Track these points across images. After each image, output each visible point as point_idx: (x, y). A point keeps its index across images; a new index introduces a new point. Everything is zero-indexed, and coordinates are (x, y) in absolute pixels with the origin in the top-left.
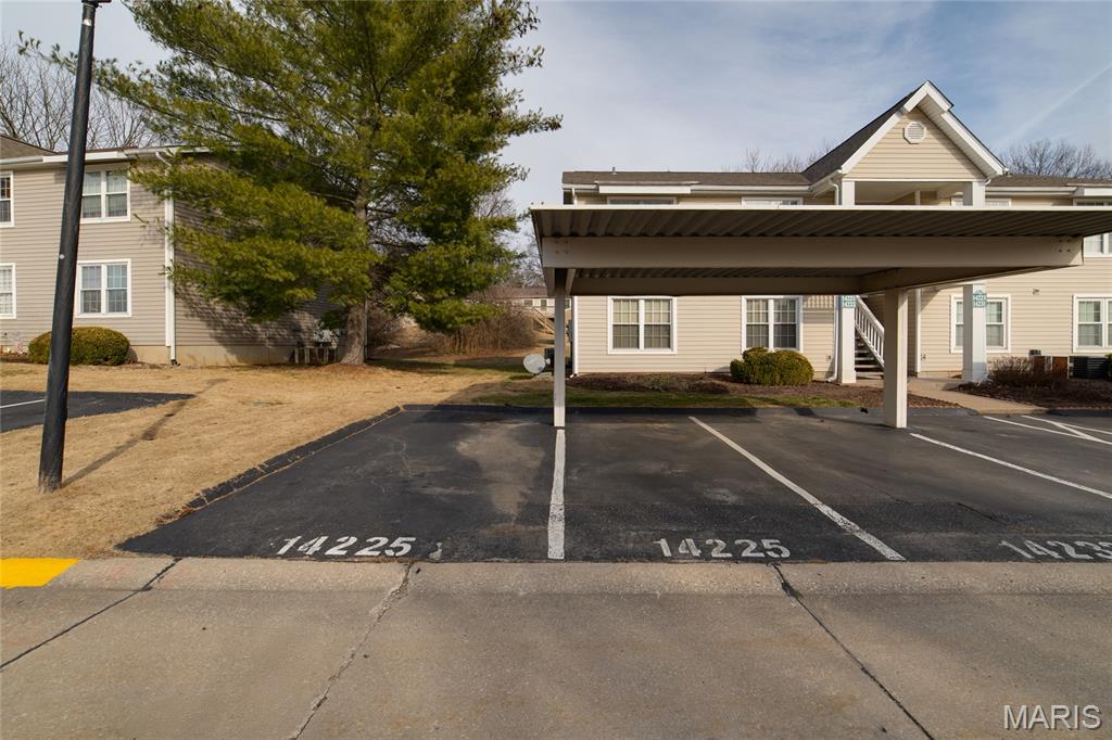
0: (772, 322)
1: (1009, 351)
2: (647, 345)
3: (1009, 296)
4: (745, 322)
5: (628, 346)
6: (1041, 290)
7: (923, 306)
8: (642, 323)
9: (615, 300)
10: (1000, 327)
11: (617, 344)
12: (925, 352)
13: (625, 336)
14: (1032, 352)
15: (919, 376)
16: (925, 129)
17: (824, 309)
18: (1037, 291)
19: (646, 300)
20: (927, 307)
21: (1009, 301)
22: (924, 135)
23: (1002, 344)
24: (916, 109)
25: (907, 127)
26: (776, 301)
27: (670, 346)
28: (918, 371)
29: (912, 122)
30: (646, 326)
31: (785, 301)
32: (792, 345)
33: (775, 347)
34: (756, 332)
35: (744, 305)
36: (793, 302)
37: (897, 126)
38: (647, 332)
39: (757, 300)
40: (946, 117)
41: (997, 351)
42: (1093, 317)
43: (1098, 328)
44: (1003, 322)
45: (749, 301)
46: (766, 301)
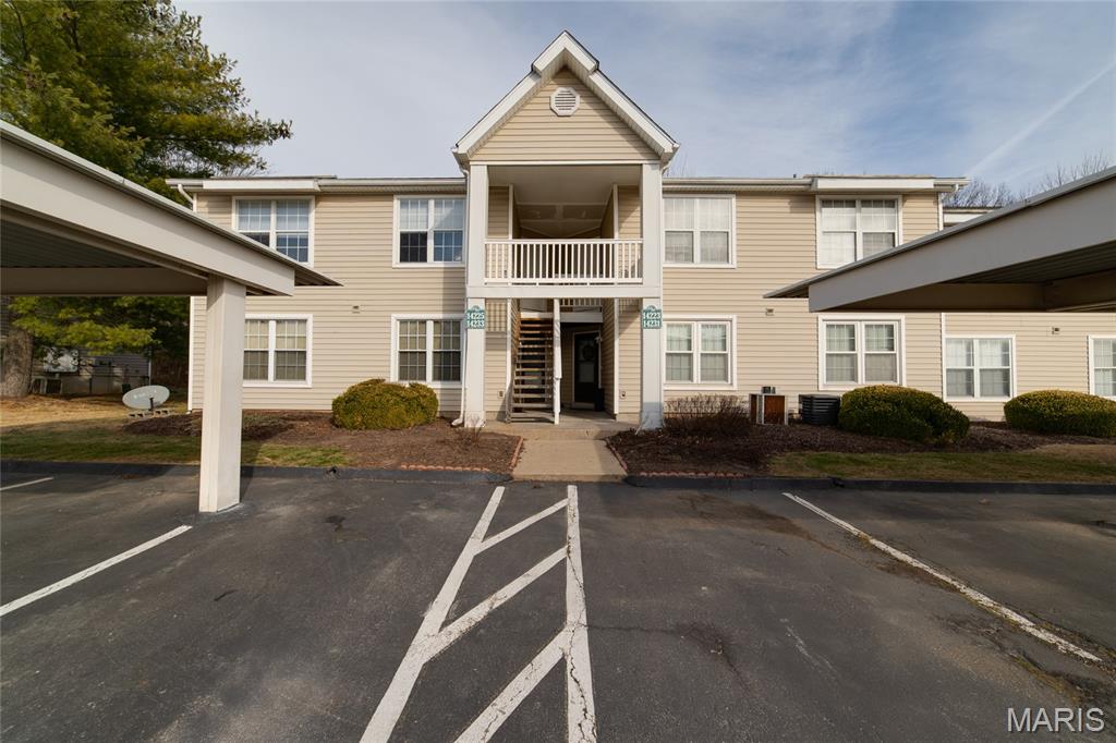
0: (430, 349)
1: (735, 388)
2: (279, 376)
3: (734, 317)
4: (395, 349)
5: (255, 377)
6: (775, 309)
7: (622, 329)
8: (272, 350)
10: (725, 356)
11: (247, 374)
12: (625, 388)
13: (253, 364)
14: (766, 389)
15: (618, 419)
16: (578, 98)
17: (495, 333)
18: (771, 311)
19: (278, 321)
20: (627, 331)
21: (735, 322)
22: (578, 105)
23: (726, 379)
24: (566, 71)
25: (554, 95)
26: (436, 322)
27: (303, 377)
28: (616, 412)
29: (560, 90)
30: (277, 352)
31: (446, 322)
32: (457, 377)
33: (434, 379)
34: (411, 361)
35: (395, 328)
36: (457, 323)
37: (541, 94)
38: (277, 360)
39: (413, 322)
40: (597, 79)
41: (717, 388)
42: (846, 344)
43: (853, 358)
44: (728, 351)
45: (403, 322)
46: (423, 322)
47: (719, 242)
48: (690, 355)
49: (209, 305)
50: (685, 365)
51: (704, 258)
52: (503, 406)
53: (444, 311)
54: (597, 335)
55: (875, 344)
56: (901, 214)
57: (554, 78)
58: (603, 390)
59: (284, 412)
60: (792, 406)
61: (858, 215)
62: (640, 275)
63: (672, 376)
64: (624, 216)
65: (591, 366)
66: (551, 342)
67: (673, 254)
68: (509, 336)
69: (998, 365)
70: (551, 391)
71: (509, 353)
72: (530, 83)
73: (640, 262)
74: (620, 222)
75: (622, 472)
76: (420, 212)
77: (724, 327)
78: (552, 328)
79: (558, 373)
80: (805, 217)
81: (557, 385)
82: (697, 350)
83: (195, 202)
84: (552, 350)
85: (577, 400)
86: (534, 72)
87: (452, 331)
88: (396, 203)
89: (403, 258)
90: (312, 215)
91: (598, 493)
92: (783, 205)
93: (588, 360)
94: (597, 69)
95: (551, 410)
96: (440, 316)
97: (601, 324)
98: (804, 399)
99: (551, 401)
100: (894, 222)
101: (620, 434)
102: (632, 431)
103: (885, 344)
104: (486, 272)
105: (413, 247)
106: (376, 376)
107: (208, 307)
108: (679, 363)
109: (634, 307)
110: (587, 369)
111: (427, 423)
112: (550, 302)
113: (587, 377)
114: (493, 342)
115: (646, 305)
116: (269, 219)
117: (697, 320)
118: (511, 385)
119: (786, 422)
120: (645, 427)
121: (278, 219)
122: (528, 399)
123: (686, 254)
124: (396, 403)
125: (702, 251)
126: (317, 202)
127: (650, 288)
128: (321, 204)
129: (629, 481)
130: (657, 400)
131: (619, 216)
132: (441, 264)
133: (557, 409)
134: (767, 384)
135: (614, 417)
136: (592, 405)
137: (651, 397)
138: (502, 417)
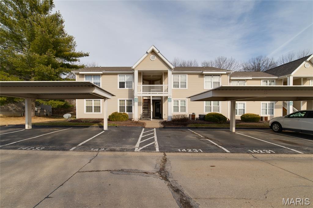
0: (126, 106)
1: (187, 113)
2: (95, 111)
3: (187, 99)
4: (119, 106)
5: (90, 112)
8: (93, 106)
9: (86, 100)
10: (185, 107)
11: (87, 111)
12: (165, 113)
13: (89, 109)
16: (155, 57)
19: (94, 100)
20: (165, 102)
22: (155, 59)
23: (185, 111)
24: (153, 52)
25: (151, 56)
26: (127, 100)
27: (100, 112)
28: (163, 118)
29: (152, 55)
30: (94, 107)
31: (129, 100)
32: (131, 111)
33: (127, 112)
34: (122, 108)
35: (119, 101)
36: (131, 101)
37: (149, 56)
38: (94, 108)
39: (122, 100)
40: (159, 54)
41: (183, 113)
42: (209, 104)
43: (211, 107)
44: (186, 106)
45: (120, 100)
46: (124, 100)
47: (184, 84)
48: (178, 107)
49: (104, 101)
50: (177, 109)
51: (181, 87)
52: (141, 117)
53: (129, 98)
54: (160, 102)
55: (215, 104)
56: (221, 78)
57: (151, 53)
58: (161, 114)
59: (99, 118)
60: (197, 116)
61: (212, 78)
62: (167, 92)
63: (174, 111)
64: (165, 79)
65: (158, 109)
66: (150, 104)
67: (174, 86)
68: (142, 103)
69: (242, 108)
70: (150, 114)
71: (142, 106)
72: (146, 55)
73: (167, 89)
74: (164, 80)
75: (163, 126)
76: (123, 77)
77: (185, 101)
78: (150, 101)
79: (152, 110)
80: (201, 79)
81: (152, 113)
82: (180, 106)
83: (76, 76)
84: (150, 106)
85: (155, 116)
86: (147, 52)
87: (130, 102)
88: (118, 76)
89: (120, 87)
90: (101, 78)
91: (159, 129)
92: (197, 76)
93: (158, 107)
94: (159, 52)
95: (150, 118)
96: (128, 99)
97: (161, 100)
98: (200, 115)
99: (150, 116)
100: (219, 80)
101: (163, 122)
102: (166, 121)
103: (217, 104)
104: (138, 91)
105: (122, 85)
106: (116, 111)
107: (104, 102)
108: (176, 109)
109: (166, 98)
110: (158, 110)
111: (127, 120)
112: (150, 97)
113: (158, 111)
114: (139, 105)
115: (168, 97)
116: (92, 79)
117: (179, 100)
118: (142, 113)
119: (195, 119)
120: (168, 120)
121: (94, 79)
122: (146, 116)
123: (178, 86)
124: (122, 116)
125: (181, 85)
126: (102, 75)
127: (169, 94)
128: (103, 76)
129: (164, 128)
130: (170, 115)
131: (164, 79)
132: (128, 88)
133: (152, 117)
134: (193, 112)
135: (163, 119)
136: (159, 117)
137: (169, 115)
138: (140, 119)
